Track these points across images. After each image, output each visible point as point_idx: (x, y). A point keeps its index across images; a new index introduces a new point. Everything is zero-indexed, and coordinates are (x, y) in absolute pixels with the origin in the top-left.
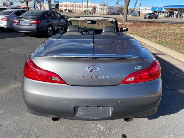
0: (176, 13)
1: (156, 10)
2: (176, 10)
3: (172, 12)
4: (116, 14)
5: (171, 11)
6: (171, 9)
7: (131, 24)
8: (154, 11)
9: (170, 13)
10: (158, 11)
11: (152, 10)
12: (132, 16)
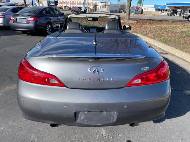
0: (179, 11)
1: (159, 8)
2: (179, 8)
3: (175, 10)
4: (118, 12)
6: (174, 7)
7: (133, 22)
8: (157, 9)
9: (173, 11)
10: (161, 9)
11: (154, 8)
12: (134, 14)
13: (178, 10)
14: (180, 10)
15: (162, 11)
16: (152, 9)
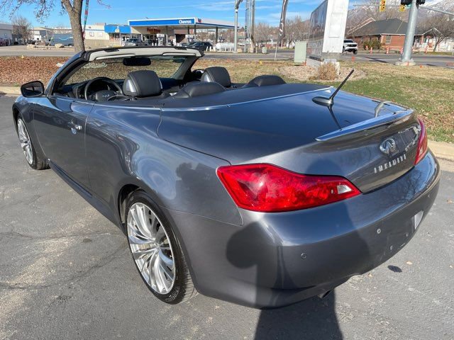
0: (161, 38)
1: (117, 31)
3: (152, 36)
4: (11, 45)
5: (149, 33)
8: (113, 34)
9: (148, 38)
10: (122, 34)
11: (106, 30)
12: (62, 47)
13: (158, 35)
14: (163, 35)
15: (124, 38)
16: (101, 33)
